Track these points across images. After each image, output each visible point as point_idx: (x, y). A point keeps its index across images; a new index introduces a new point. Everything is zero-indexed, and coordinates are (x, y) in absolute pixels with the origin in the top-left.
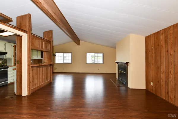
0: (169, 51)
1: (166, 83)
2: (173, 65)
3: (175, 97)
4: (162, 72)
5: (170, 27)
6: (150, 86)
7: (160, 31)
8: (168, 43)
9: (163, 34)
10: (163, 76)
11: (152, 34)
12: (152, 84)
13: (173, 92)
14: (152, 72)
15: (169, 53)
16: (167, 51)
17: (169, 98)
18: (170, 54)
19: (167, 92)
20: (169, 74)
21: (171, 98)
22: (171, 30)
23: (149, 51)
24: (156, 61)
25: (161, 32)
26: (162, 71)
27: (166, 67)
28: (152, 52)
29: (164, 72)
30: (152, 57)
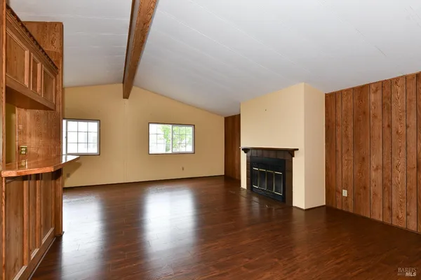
0: (393, 126)
1: (386, 189)
2: (403, 153)
3: (408, 214)
4: (375, 167)
5: (397, 79)
6: (339, 199)
7: (369, 85)
8: (390, 109)
9: (377, 90)
10: (376, 176)
11: (347, 90)
12: (345, 193)
13: (404, 204)
14: (345, 168)
15: (394, 129)
16: (389, 126)
17: (394, 218)
18: (397, 132)
19: (387, 205)
20: (394, 170)
21: (398, 217)
22: (399, 84)
23: (337, 124)
24: (357, 145)
25: (373, 87)
26: (374, 165)
27: (385, 157)
28: (347, 127)
29: (380, 167)
30: (347, 137)
